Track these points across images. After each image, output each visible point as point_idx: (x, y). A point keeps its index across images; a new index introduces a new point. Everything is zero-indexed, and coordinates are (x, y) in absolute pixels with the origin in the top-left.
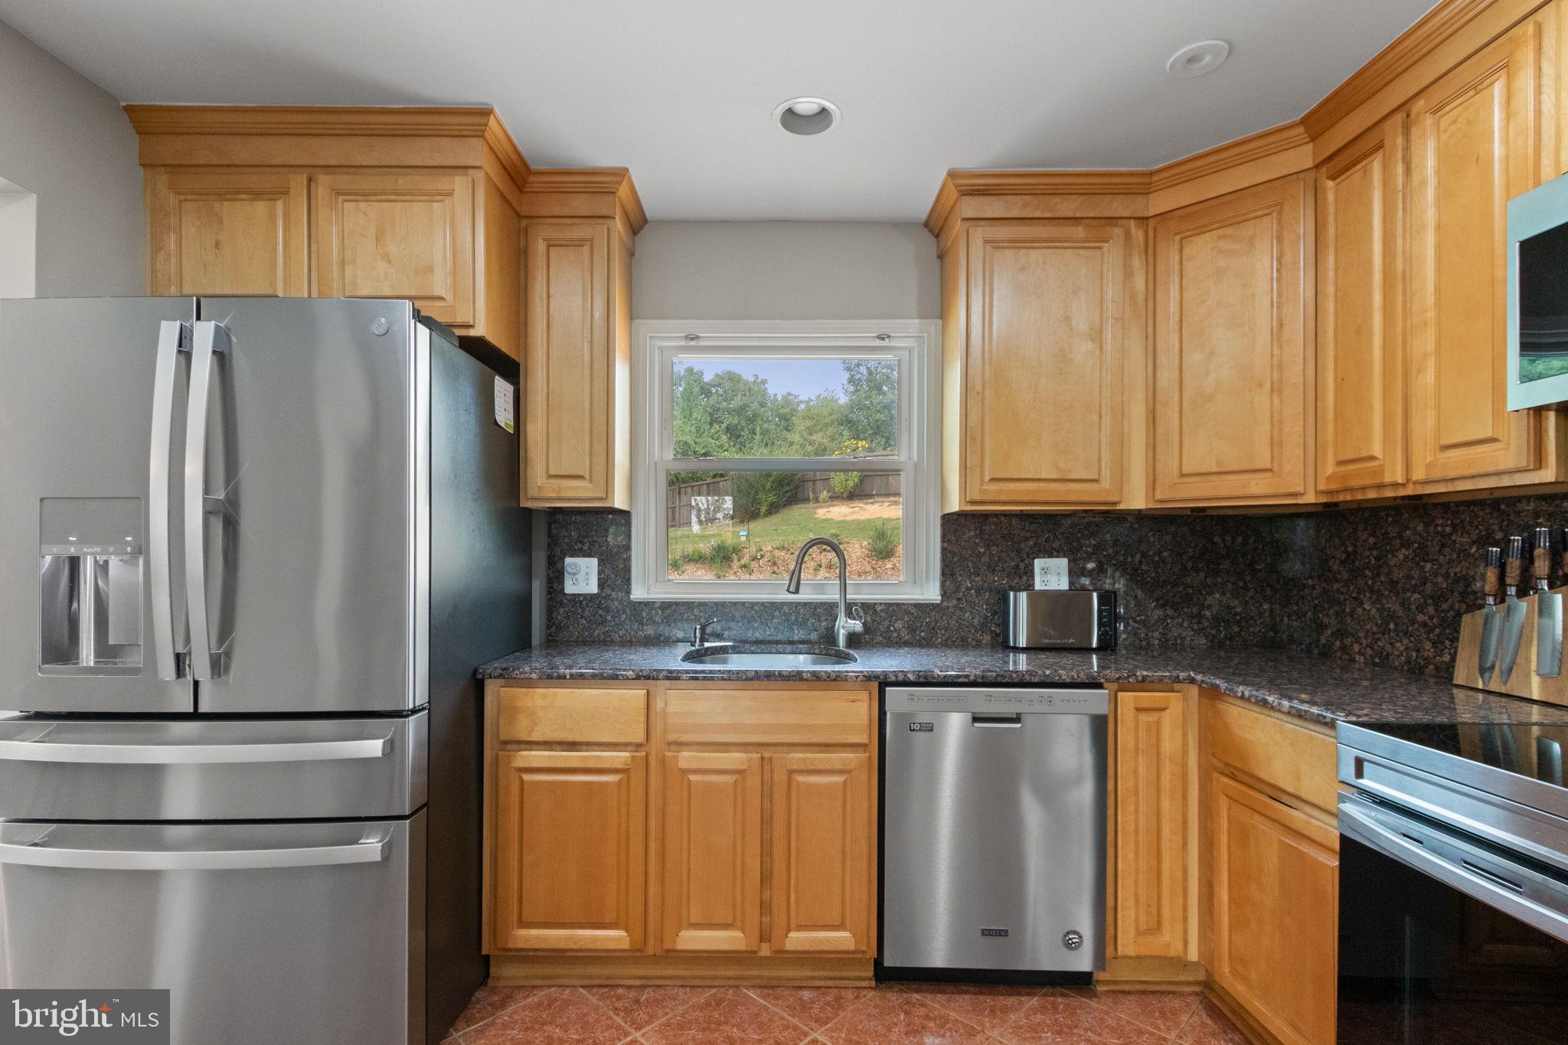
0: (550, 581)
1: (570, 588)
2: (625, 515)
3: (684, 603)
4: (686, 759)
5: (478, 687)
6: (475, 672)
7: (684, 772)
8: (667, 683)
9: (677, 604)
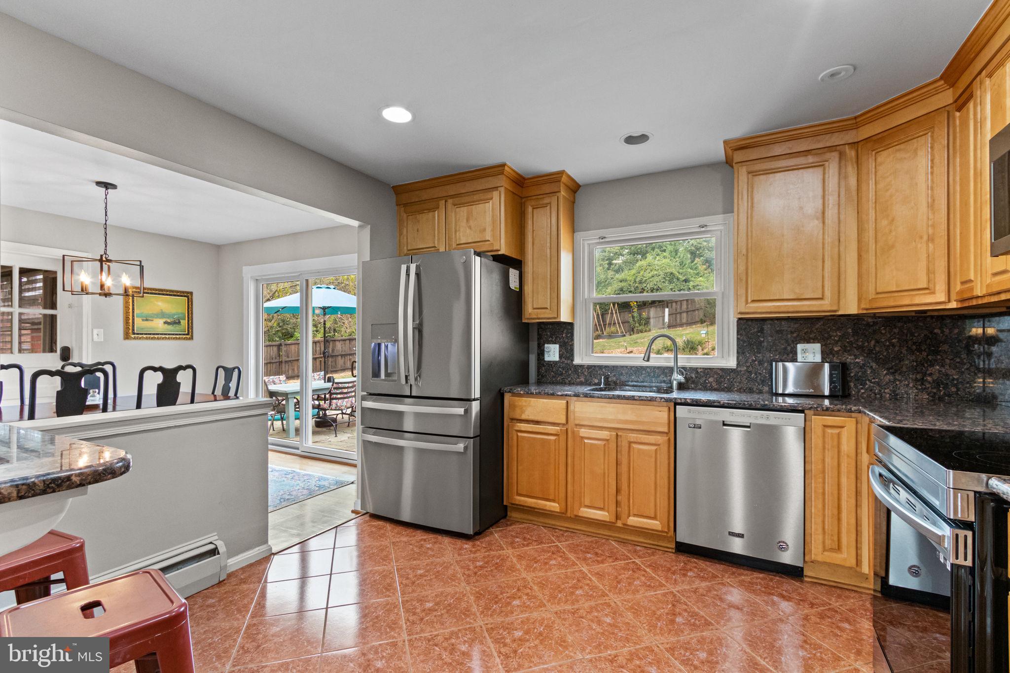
0: (538, 355)
1: (547, 358)
2: (571, 325)
3: (598, 366)
4: (583, 432)
5: (501, 396)
6: (500, 390)
7: (582, 438)
8: (575, 398)
9: (595, 366)
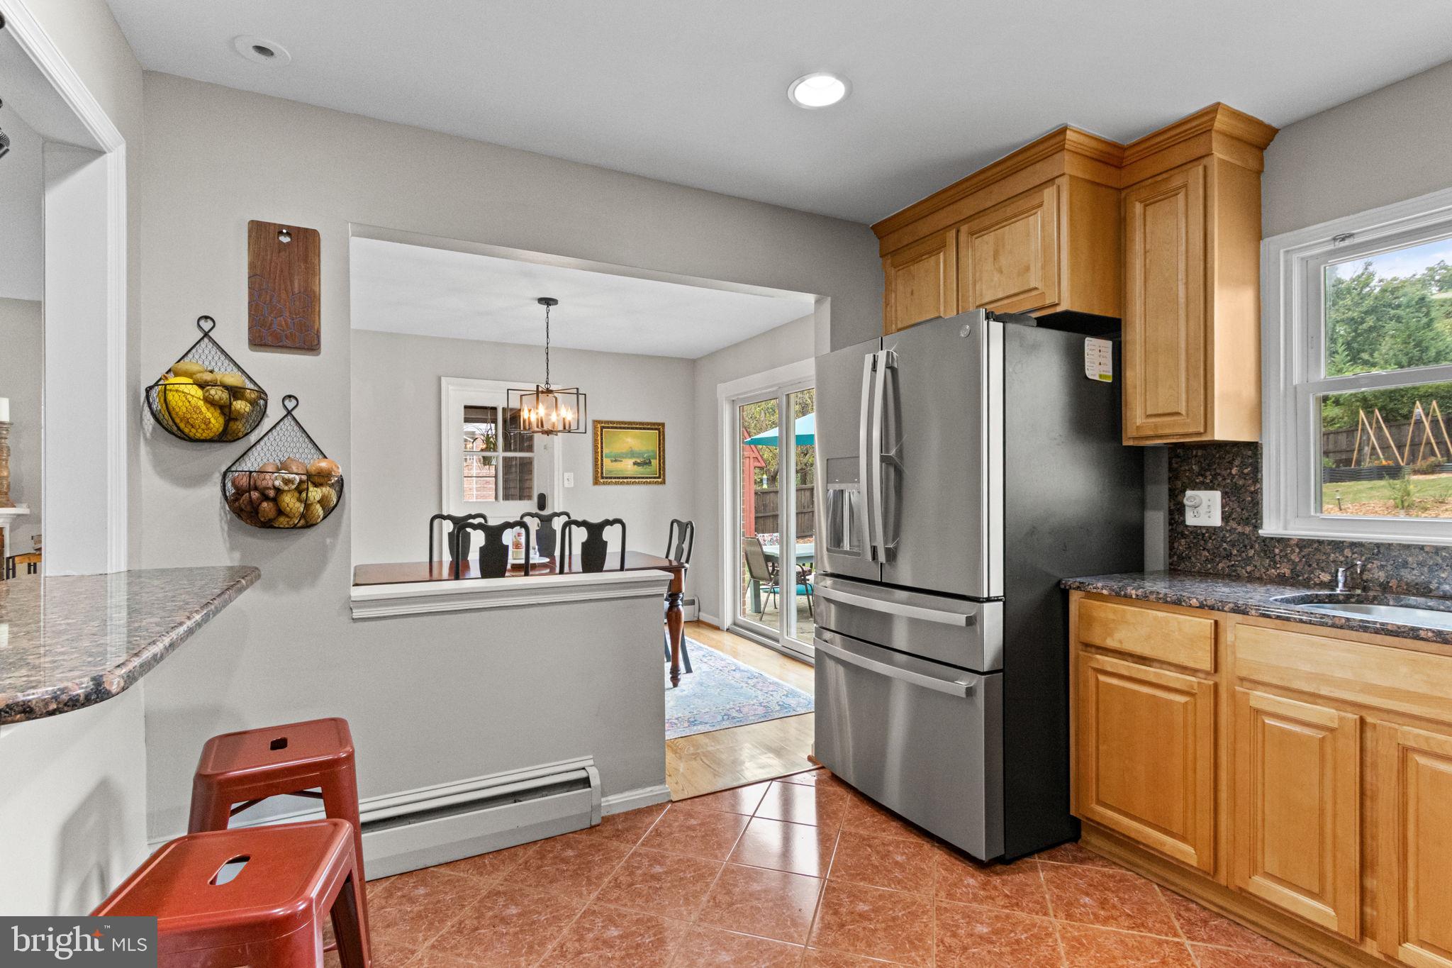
0: (1171, 512)
1: (1191, 520)
2: (1253, 449)
4: (1260, 698)
5: (1061, 594)
6: (1059, 582)
7: (1258, 712)
8: (1239, 617)
9: (1320, 542)
